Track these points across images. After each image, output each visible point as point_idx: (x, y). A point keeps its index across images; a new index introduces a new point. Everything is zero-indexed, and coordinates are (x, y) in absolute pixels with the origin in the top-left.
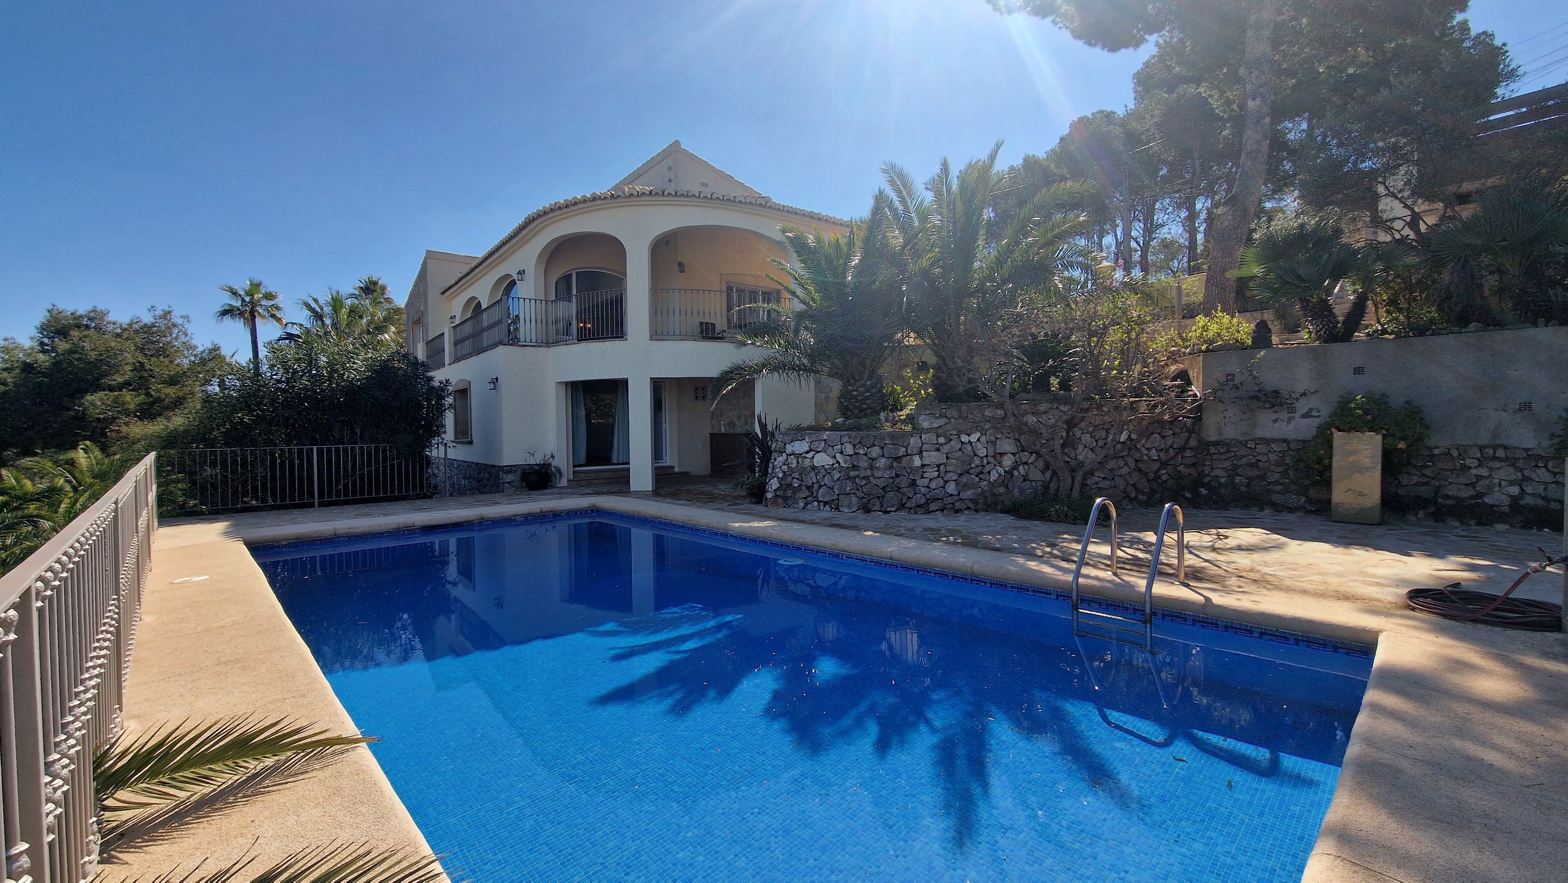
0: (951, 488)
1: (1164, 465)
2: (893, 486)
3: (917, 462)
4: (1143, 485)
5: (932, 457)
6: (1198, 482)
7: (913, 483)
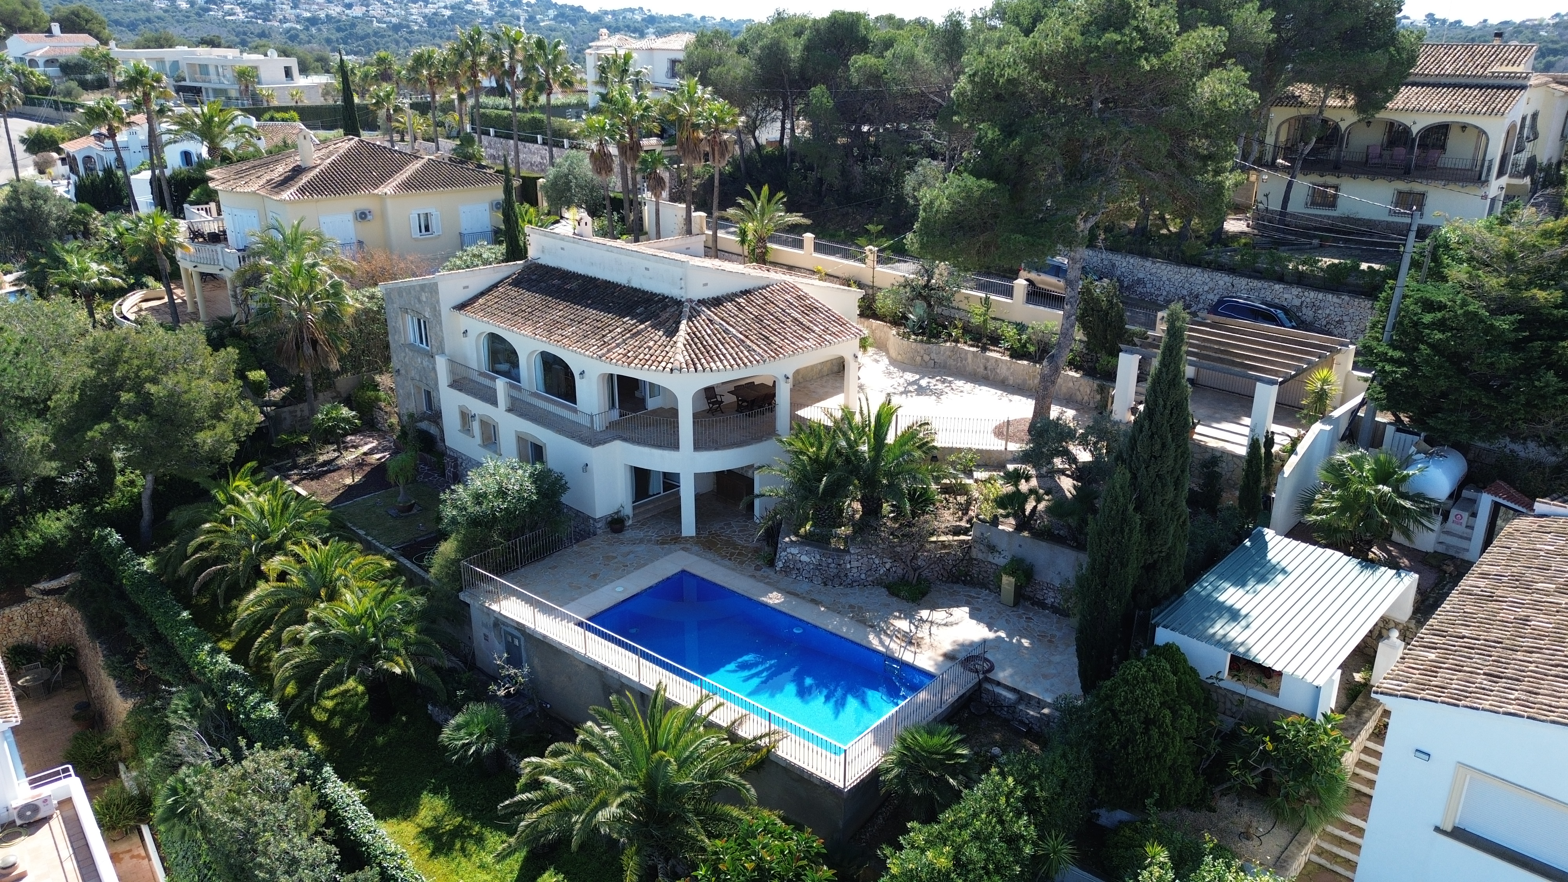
0: (863, 576)
1: (954, 566)
2: (837, 576)
3: (848, 566)
4: (945, 574)
5: (855, 564)
6: (966, 575)
7: (846, 575)
